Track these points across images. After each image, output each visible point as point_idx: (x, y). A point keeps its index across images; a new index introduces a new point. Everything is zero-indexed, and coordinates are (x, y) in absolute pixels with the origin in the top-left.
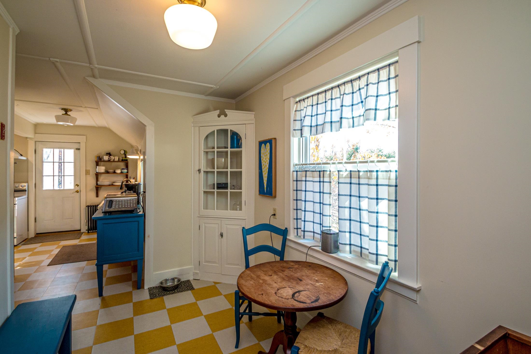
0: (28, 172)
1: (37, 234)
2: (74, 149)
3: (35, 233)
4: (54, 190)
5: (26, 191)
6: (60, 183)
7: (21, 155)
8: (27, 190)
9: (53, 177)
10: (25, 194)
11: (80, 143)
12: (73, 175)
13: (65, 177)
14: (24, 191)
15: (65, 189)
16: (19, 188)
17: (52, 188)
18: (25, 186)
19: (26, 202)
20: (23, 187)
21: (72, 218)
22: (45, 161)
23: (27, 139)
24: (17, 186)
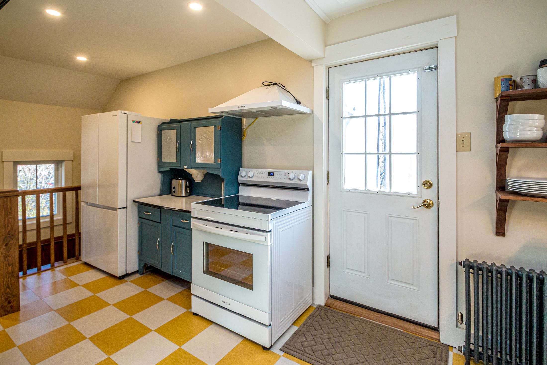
0: (313, 144)
1: (332, 297)
2: (418, 71)
3: (326, 295)
4: (366, 193)
5: (308, 189)
6: (382, 177)
7: (298, 102)
8: (309, 186)
9: (364, 155)
10: (306, 199)
11: (437, 47)
12: (415, 151)
13: (393, 156)
14: (304, 189)
15: (392, 191)
16: (295, 182)
17: (362, 187)
18: (305, 178)
19: (308, 218)
20: (301, 179)
21: (412, 284)
22: (346, 116)
23: (311, 65)
24: (292, 176)
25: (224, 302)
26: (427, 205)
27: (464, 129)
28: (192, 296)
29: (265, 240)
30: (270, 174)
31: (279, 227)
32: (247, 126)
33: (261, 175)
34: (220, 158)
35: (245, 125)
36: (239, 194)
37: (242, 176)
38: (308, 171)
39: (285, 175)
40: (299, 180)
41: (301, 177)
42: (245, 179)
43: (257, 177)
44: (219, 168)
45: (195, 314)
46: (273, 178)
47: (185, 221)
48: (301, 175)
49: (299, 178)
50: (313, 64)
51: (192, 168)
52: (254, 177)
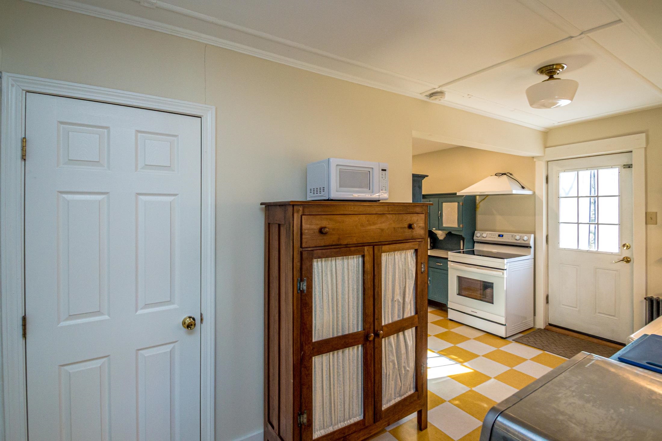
0: (535, 216)
1: (550, 325)
2: (619, 167)
3: (545, 323)
4: (578, 251)
5: (530, 247)
7: (523, 188)
8: (532, 245)
9: (577, 224)
10: (530, 254)
11: (631, 152)
12: (617, 223)
13: (600, 226)
14: (528, 247)
15: (599, 250)
16: (521, 242)
17: (575, 247)
18: (529, 239)
19: (531, 267)
20: (525, 240)
21: (614, 316)
22: (562, 196)
23: (533, 160)
24: (518, 237)
25: (473, 312)
26: (627, 260)
27: (652, 209)
28: (449, 309)
29: (503, 274)
30: (499, 236)
31: (511, 268)
32: (480, 201)
33: (492, 236)
34: (462, 224)
35: (478, 200)
36: (475, 249)
37: (477, 237)
38: (530, 234)
39: (512, 237)
40: (524, 240)
41: (525, 238)
42: (479, 238)
43: (489, 237)
44: (461, 231)
45: (451, 320)
46: (503, 238)
47: (439, 264)
48: (525, 237)
49: (523, 239)
50: (535, 160)
51: (439, 230)
52: (487, 237)
